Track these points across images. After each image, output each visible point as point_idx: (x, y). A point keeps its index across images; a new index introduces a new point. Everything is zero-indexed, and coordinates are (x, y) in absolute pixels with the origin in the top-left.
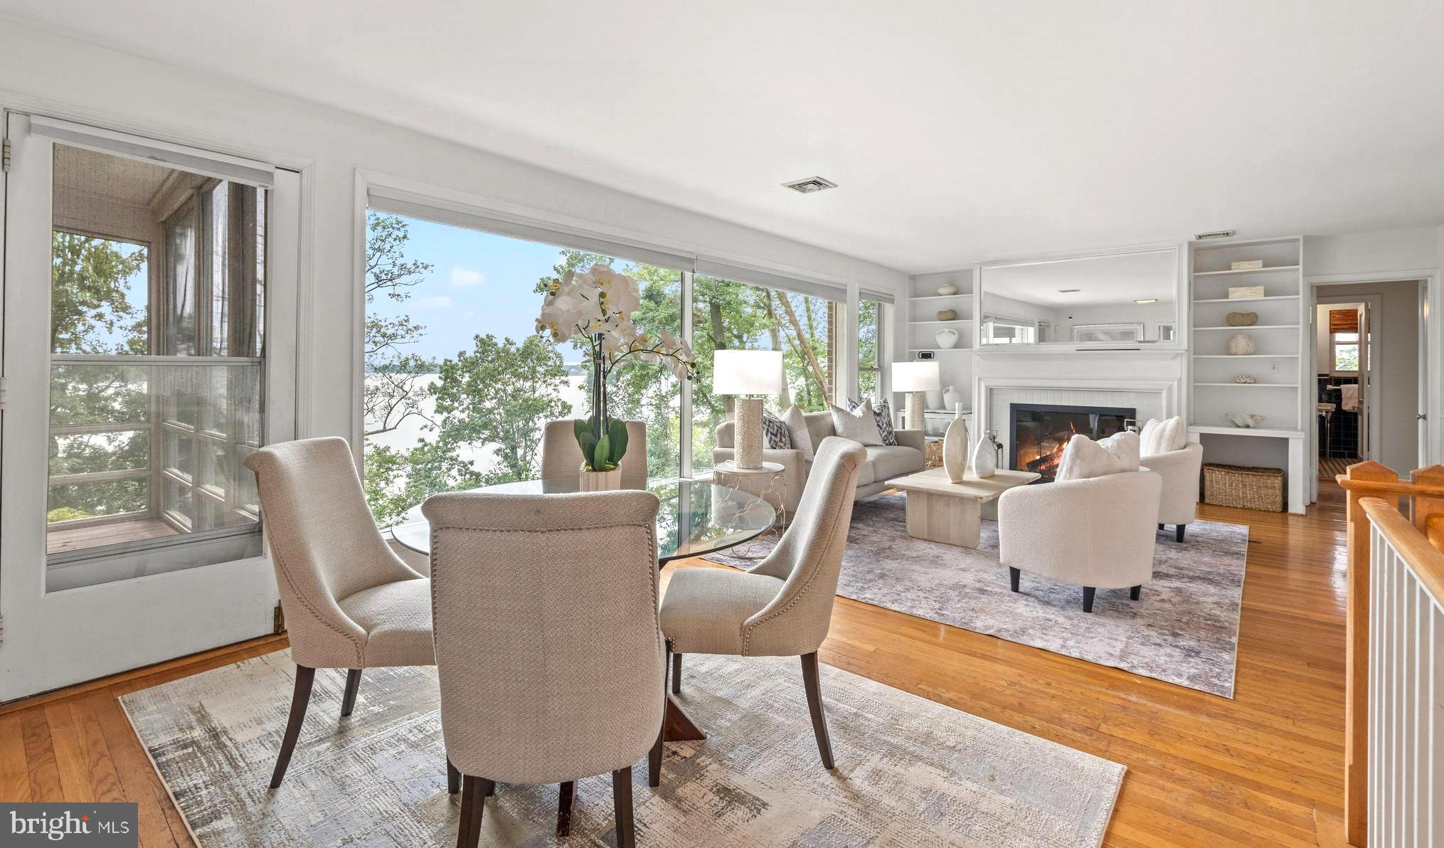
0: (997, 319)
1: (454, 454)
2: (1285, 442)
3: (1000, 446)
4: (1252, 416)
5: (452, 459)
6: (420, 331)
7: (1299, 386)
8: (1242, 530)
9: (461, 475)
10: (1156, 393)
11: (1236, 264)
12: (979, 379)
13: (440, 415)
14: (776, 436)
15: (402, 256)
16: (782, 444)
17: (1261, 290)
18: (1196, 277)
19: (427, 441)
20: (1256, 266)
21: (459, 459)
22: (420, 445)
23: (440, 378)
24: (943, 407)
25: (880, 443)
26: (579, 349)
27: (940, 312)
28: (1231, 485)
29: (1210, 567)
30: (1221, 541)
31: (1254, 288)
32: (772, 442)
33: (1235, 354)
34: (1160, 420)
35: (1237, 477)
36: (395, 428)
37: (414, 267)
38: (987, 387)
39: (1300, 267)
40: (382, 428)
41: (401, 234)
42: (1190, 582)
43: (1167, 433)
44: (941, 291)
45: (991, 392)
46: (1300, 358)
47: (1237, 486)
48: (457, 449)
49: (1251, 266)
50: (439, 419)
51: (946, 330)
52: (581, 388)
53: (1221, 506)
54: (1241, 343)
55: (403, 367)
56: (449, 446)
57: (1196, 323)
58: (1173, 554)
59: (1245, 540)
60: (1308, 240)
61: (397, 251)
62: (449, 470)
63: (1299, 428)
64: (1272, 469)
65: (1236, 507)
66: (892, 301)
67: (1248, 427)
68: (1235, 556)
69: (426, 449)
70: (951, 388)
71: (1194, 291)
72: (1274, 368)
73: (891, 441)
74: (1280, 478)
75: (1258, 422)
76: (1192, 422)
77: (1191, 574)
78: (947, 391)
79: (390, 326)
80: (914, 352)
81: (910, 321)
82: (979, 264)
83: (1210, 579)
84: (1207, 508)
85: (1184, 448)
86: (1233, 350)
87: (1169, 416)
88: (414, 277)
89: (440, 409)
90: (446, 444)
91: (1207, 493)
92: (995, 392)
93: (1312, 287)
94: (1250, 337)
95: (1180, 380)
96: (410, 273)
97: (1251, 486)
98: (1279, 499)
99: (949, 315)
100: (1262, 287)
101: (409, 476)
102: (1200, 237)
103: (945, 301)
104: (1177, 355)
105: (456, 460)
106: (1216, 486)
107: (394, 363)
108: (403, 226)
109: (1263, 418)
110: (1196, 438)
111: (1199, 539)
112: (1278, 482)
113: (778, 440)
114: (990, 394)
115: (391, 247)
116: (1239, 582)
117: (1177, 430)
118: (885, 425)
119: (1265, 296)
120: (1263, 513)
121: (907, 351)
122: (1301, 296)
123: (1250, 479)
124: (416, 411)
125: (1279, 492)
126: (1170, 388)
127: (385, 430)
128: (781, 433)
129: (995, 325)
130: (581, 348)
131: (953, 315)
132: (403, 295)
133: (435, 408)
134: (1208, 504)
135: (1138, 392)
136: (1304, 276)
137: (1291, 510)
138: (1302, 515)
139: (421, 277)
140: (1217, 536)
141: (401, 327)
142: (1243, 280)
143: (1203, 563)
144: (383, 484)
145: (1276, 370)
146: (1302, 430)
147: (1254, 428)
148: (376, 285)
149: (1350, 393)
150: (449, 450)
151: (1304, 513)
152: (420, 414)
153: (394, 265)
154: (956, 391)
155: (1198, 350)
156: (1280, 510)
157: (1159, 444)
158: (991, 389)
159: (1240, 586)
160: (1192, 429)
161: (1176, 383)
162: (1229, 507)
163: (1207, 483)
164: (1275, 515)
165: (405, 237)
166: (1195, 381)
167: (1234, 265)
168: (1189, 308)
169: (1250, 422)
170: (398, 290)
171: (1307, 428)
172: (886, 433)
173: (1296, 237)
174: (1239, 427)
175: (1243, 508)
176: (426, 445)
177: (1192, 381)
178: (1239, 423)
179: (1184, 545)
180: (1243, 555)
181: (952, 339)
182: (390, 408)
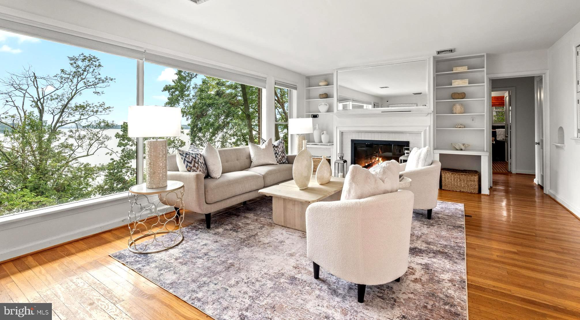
0: (354, 101)
1: (129, 165)
2: (479, 157)
3: (345, 161)
4: (464, 145)
5: (128, 167)
6: (110, 109)
7: (485, 129)
8: (460, 207)
9: (131, 175)
10: (418, 133)
11: (455, 68)
12: (337, 128)
13: (120, 147)
14: (191, 163)
15: (100, 75)
16: (195, 168)
17: (467, 81)
18: (437, 75)
19: (115, 159)
20: (464, 69)
21: (132, 167)
22: (111, 161)
23: (121, 131)
24: (321, 142)
25: (276, 163)
26: (185, 117)
27: (320, 95)
28: (454, 180)
29: (446, 241)
30: (451, 216)
31: (464, 80)
32: (188, 167)
33: (455, 113)
34: (419, 148)
35: (457, 176)
36: (93, 154)
37: (105, 79)
38: (340, 131)
39: (485, 69)
40: (86, 155)
41: (97, 64)
42: (434, 257)
43: (422, 156)
44: (321, 84)
45: (342, 133)
46: (485, 115)
47: (457, 180)
48: (130, 163)
49: (462, 69)
50: (120, 149)
51: (323, 103)
52: (187, 134)
53: (450, 190)
54: (458, 108)
55: (98, 126)
56: (126, 161)
57: (437, 98)
58: (425, 230)
59: (463, 215)
60: (489, 56)
61: (97, 72)
62: (127, 172)
63: (485, 150)
64: (473, 171)
65: (457, 191)
66: (296, 88)
67: (461, 150)
68: (459, 229)
69: (115, 163)
70: (325, 132)
71: (436, 81)
72: (473, 120)
73: (284, 161)
74: (477, 176)
75: (466, 147)
76: (436, 148)
77: (435, 248)
78: (323, 134)
79: (95, 107)
80: (309, 115)
81: (306, 99)
82: (336, 69)
83: (446, 253)
84: (443, 192)
85: (431, 164)
86: (454, 112)
87: (425, 146)
88: (105, 84)
89: (120, 145)
90: (124, 161)
91: (443, 184)
92: (344, 134)
93: (490, 80)
94: (462, 105)
95: (430, 127)
96: (103, 82)
97: (464, 180)
98: (477, 187)
99: (324, 96)
100: (467, 80)
101: (106, 176)
102: (439, 53)
103: (322, 89)
104: (428, 114)
105: (130, 168)
106: (447, 181)
107: (93, 124)
108: (98, 60)
109: (469, 145)
110: (437, 158)
111: (440, 216)
112: (476, 178)
113: (192, 165)
114: (342, 135)
115: (94, 70)
116: (464, 255)
117: (428, 154)
118: (280, 153)
119: (469, 84)
120: (469, 194)
121: (305, 114)
122: (485, 84)
123: (463, 177)
124: (104, 146)
125: (476, 183)
126: (425, 131)
127: (88, 155)
128: (195, 161)
129: (353, 103)
130: (186, 116)
131: (326, 96)
132: (100, 92)
133: (117, 144)
134: (443, 190)
135: (410, 133)
136: (486, 74)
137: (483, 192)
138: (488, 195)
139: (108, 84)
140: (449, 213)
141: (100, 108)
142: (458, 76)
143: (442, 237)
144: (90, 180)
145: (474, 121)
146: (487, 151)
147: (464, 150)
148: (85, 87)
149: (500, 132)
150: (126, 163)
151: (489, 194)
152: (106, 147)
153: (96, 79)
154: (327, 133)
155: (438, 112)
156: (477, 192)
157: (418, 162)
158: (342, 132)
159: (464, 259)
160: (436, 151)
161: (428, 128)
162: (453, 191)
163: (443, 179)
164: (475, 195)
165: (100, 66)
166: (437, 128)
167: (454, 69)
168: (434, 90)
169: (463, 148)
170: (98, 90)
171: (488, 150)
172: (281, 157)
173: (483, 54)
174: (457, 150)
175: (460, 191)
176: (114, 161)
177: (435, 127)
178: (457, 148)
179: (432, 221)
180: (464, 228)
181: (326, 108)
182: (90, 145)
